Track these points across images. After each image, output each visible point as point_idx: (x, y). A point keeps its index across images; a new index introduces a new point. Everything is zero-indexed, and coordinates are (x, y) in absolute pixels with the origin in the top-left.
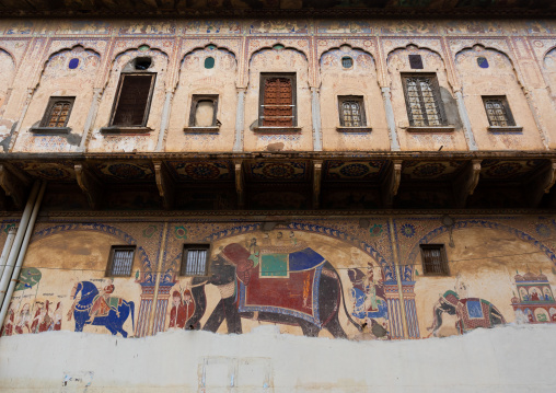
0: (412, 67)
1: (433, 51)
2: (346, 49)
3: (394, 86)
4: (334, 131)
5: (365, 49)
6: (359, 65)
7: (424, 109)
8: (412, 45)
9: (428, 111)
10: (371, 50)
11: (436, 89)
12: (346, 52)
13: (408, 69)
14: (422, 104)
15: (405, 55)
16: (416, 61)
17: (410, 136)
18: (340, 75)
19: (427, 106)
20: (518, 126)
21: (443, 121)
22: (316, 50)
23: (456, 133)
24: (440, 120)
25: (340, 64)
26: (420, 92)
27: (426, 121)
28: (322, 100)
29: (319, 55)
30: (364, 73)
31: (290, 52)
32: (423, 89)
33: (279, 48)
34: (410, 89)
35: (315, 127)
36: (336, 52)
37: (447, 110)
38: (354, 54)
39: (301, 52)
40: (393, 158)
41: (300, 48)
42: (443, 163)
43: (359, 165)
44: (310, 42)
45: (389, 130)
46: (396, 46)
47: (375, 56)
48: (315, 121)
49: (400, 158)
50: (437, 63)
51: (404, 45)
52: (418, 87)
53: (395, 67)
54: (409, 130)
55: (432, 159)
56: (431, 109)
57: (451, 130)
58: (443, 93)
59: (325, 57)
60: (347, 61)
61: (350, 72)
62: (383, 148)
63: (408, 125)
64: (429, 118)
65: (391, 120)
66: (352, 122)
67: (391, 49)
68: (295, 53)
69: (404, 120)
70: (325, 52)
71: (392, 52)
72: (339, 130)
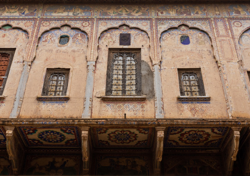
0: (120, 44)
1: (143, 31)
2: (65, 29)
3: (99, 60)
4: (34, 100)
5: (82, 29)
6: (74, 42)
7: (124, 81)
8: (124, 25)
9: (128, 82)
10: (87, 29)
11: (139, 62)
12: (65, 31)
13: (117, 45)
14: (124, 76)
15: (117, 33)
16: (125, 39)
17: (104, 104)
18: (54, 50)
19: (128, 77)
20: (207, 96)
21: (139, 91)
22: (38, 30)
23: (148, 102)
24: (136, 90)
25: (57, 41)
26: (124, 66)
27: (124, 91)
28: (31, 71)
29: (40, 33)
30: (76, 49)
31: (16, 31)
32: (128, 63)
33: (7, 28)
34: (116, 63)
36: (56, 32)
37: (143, 81)
38: (72, 33)
39: (25, 31)
40: (81, 125)
41: (24, 28)
44: (35, 23)
45: (85, 99)
46: (110, 26)
47: (89, 35)
50: (143, 40)
51: (117, 25)
52: (124, 61)
53: (106, 43)
54: (104, 100)
58: (143, 67)
59: (45, 36)
60: (64, 39)
61: (64, 48)
62: (75, 116)
63: (103, 95)
64: (127, 88)
65: (89, 90)
66: (55, 92)
67: (105, 28)
68: (20, 32)
69: (101, 90)
70: (47, 32)
71: (106, 31)
72: (39, 99)
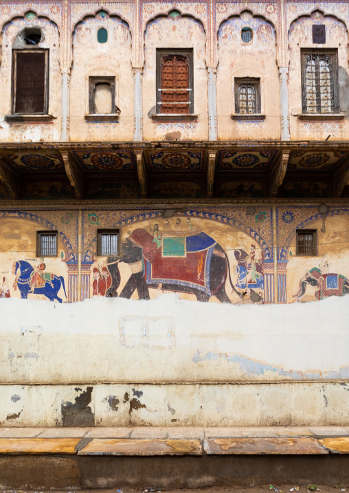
0: (314, 41)
1: (340, 20)
2: (246, 17)
3: (292, 66)
4: (229, 119)
5: (267, 17)
6: (259, 38)
7: (318, 94)
8: (318, 11)
9: (322, 96)
10: (273, 18)
11: (335, 70)
12: (246, 21)
13: (310, 44)
14: (318, 87)
15: (308, 24)
16: (319, 33)
17: (302, 124)
18: (239, 51)
19: (322, 90)
21: (336, 108)
22: (215, 19)
23: (346, 121)
24: (333, 106)
25: (239, 36)
26: (317, 74)
27: (319, 108)
28: (218, 82)
29: (218, 25)
30: (263, 48)
31: (186, 20)
32: (321, 69)
33: (175, 15)
34: (308, 69)
35: (211, 114)
36: (236, 21)
37: (341, 95)
38: (254, 24)
39: (198, 21)
40: (282, 148)
41: (197, 16)
42: (328, 153)
43: (250, 155)
44: (208, 8)
45: (282, 118)
46: (300, 13)
47: (277, 26)
48: (211, 107)
49: (288, 148)
50: (341, 35)
51: (308, 12)
52: (317, 67)
53: (297, 41)
54: (302, 118)
55: (318, 149)
56: (326, 95)
57: (341, 118)
58: (341, 75)
59: (223, 28)
60: (247, 33)
61: (249, 48)
62: (273, 138)
63: (300, 112)
64: (323, 104)
65: (285, 106)
66: (247, 109)
67: (295, 16)
68: (192, 22)
69: (297, 107)
70: (224, 21)
71: (295, 21)
72: (234, 118)
